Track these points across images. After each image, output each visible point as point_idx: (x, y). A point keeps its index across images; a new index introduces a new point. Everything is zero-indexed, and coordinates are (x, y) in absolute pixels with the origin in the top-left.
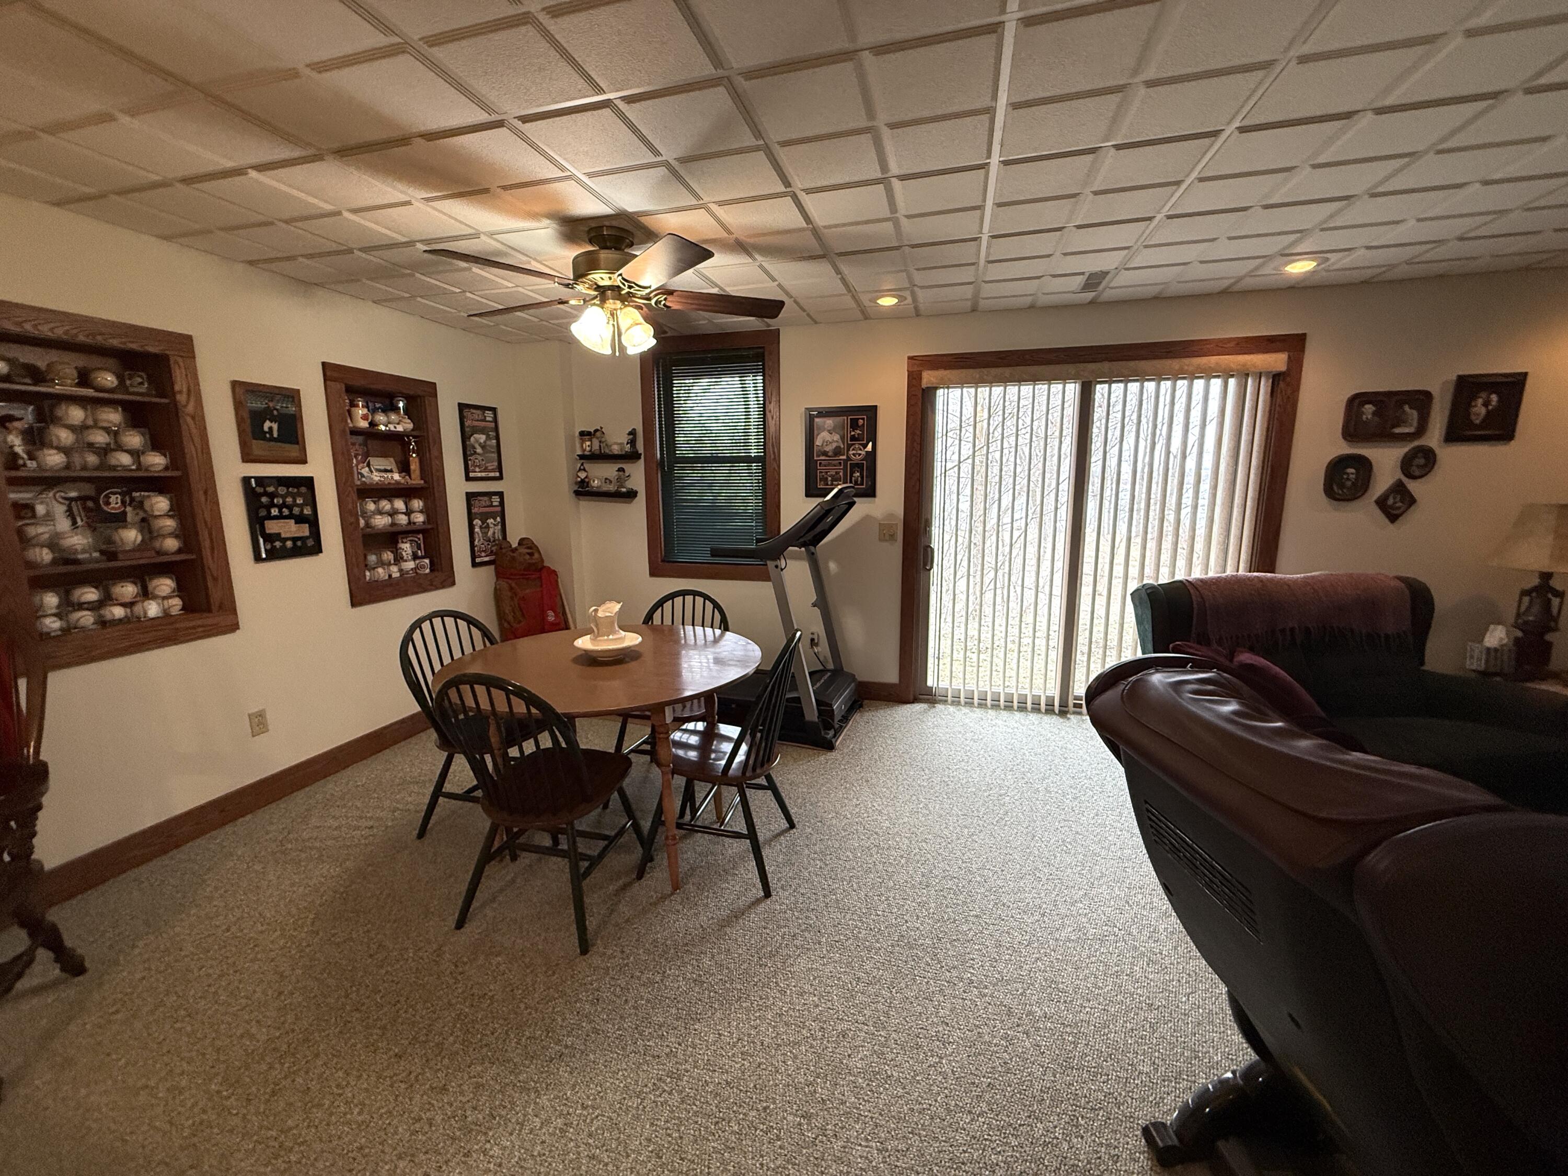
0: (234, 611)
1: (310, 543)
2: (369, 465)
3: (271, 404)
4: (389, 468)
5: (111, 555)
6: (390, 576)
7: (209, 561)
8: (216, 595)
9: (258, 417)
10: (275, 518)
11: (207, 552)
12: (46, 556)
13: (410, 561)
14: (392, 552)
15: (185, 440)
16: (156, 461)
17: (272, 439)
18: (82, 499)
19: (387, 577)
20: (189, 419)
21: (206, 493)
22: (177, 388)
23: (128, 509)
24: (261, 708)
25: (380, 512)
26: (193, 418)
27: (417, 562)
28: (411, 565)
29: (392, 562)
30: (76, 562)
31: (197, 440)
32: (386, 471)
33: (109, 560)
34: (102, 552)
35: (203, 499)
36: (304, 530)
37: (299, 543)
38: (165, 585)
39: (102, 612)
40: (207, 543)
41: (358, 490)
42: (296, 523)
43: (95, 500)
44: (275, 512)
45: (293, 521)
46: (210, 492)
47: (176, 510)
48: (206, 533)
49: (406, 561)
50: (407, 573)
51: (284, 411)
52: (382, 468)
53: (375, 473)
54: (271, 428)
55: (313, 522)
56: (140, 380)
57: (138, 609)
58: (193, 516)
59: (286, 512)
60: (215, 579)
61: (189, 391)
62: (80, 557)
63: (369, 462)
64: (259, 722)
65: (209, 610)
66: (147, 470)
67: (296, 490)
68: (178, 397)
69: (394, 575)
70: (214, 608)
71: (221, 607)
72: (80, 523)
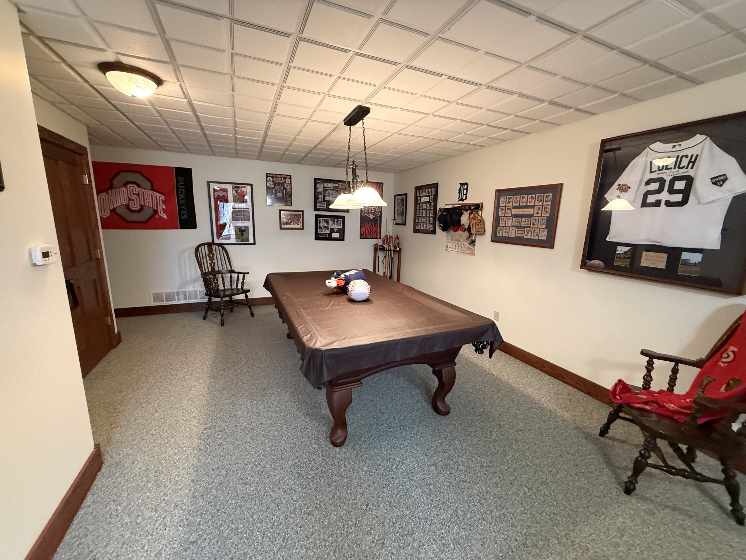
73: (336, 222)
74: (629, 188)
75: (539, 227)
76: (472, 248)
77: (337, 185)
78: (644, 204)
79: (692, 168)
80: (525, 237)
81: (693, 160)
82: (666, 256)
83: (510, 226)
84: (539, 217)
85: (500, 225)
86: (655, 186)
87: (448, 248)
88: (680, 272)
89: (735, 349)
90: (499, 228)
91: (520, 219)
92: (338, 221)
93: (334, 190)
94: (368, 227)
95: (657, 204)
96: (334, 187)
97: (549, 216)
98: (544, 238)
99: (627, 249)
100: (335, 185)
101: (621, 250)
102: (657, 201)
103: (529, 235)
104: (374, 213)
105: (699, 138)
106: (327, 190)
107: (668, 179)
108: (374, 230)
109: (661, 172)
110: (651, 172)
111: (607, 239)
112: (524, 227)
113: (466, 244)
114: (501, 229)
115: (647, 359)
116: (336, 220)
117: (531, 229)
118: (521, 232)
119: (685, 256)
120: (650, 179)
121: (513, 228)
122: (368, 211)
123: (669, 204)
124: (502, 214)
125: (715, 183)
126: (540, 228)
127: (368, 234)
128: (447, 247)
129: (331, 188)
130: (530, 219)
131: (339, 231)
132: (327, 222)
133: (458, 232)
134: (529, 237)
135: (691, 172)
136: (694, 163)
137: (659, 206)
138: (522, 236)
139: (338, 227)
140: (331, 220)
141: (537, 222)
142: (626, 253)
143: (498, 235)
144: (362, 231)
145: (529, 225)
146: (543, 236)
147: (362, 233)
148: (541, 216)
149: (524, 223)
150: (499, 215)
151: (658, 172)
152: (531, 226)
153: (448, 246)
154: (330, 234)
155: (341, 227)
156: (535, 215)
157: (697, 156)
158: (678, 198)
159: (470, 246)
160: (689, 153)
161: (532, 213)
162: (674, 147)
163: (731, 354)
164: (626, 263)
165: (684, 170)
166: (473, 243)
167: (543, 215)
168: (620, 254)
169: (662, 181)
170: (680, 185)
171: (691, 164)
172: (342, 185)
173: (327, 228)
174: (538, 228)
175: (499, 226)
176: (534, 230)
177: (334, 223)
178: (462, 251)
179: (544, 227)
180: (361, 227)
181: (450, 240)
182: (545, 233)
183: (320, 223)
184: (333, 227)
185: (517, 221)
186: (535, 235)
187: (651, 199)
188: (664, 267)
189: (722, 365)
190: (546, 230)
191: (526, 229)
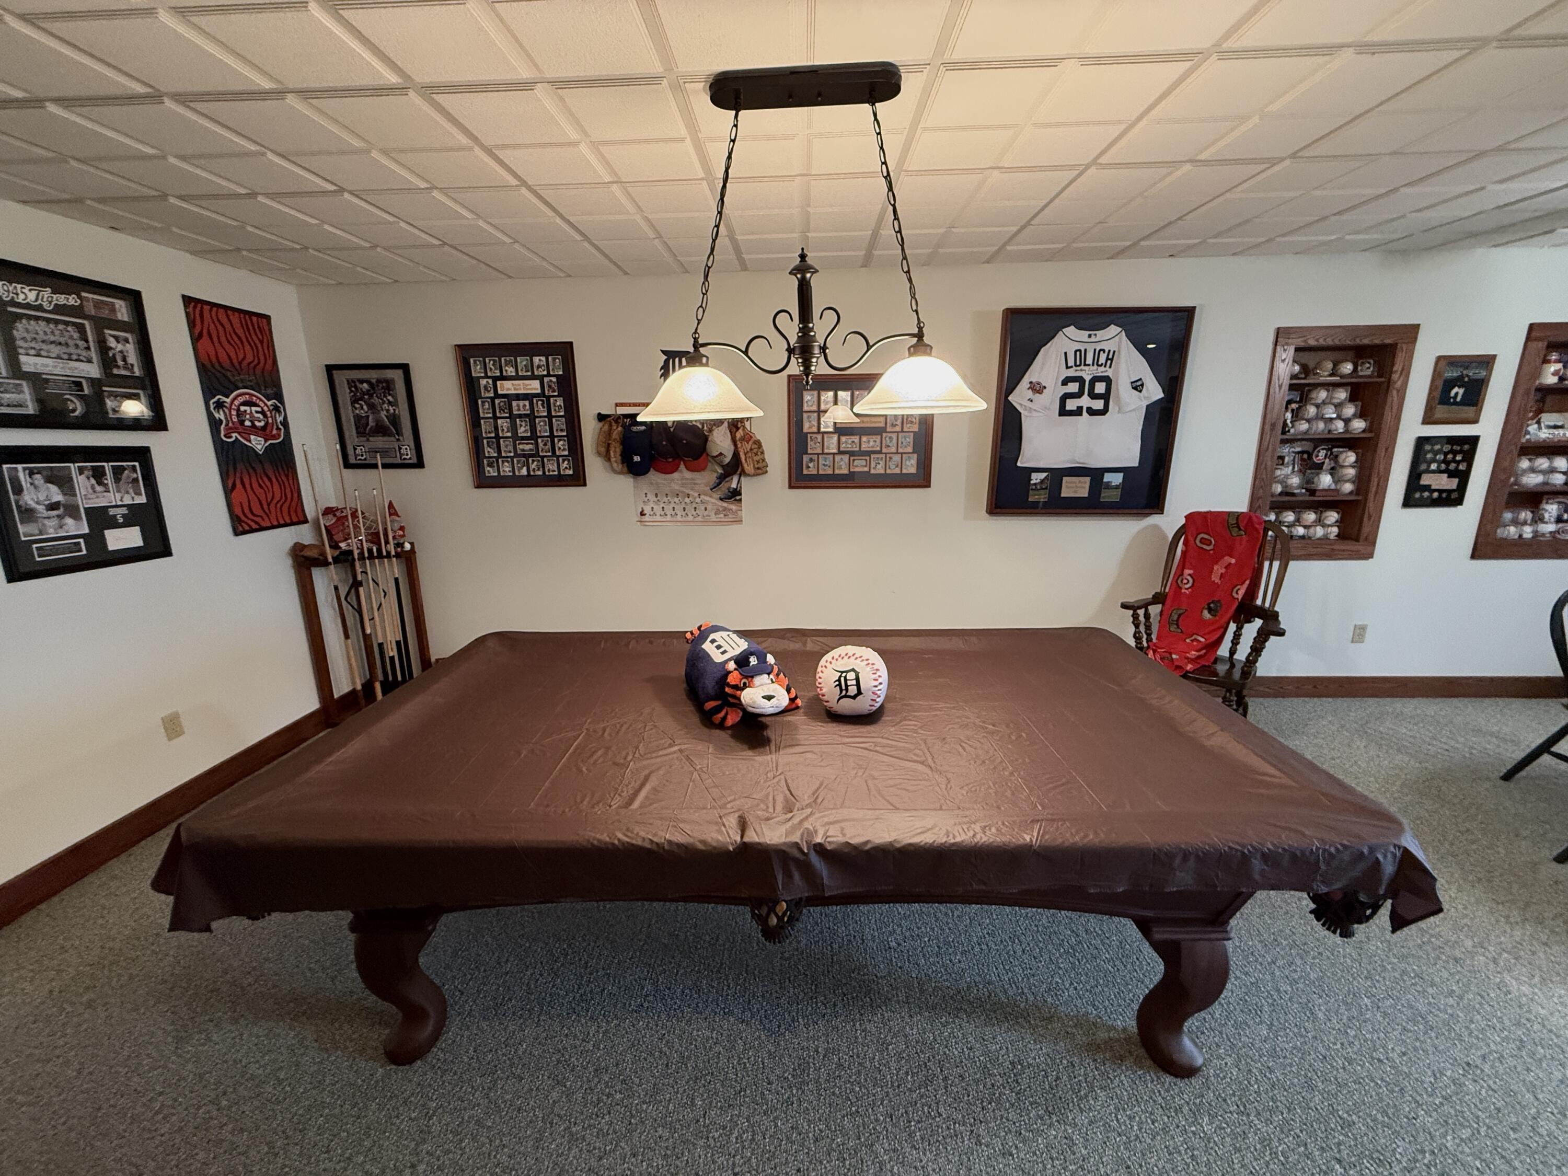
0: (1374, 544)
1: (1454, 496)
2: (1538, 422)
3: (1465, 372)
4: (1560, 424)
5: (1312, 492)
6: (1520, 536)
7: (1371, 505)
8: (1366, 530)
9: (1450, 384)
10: (1433, 472)
11: (1371, 496)
12: (1278, 488)
13: (1551, 523)
14: (1532, 512)
15: (1387, 408)
16: (1359, 425)
17: (1455, 403)
18: (1302, 452)
19: (1516, 537)
20: (1395, 392)
21: (1387, 449)
22: (1395, 369)
23: (1327, 460)
24: (1365, 623)
25: (1533, 470)
26: (1398, 391)
27: (1560, 525)
28: (1551, 527)
29: (1529, 522)
30: (1293, 495)
31: (1395, 408)
32: (1556, 427)
33: (1310, 495)
34: (1307, 490)
35: (1383, 454)
36: (1453, 484)
37: (1444, 495)
38: (1332, 516)
39: (1293, 530)
40: (1373, 489)
41: (1521, 448)
42: (1449, 477)
43: (1310, 455)
44: (1434, 466)
45: (1446, 475)
46: (1390, 450)
47: (1360, 464)
48: (1376, 480)
49: (1546, 523)
50: (1543, 535)
51: (1476, 377)
52: (1552, 424)
53: (1544, 430)
54: (1457, 394)
55: (1463, 478)
56: (1368, 365)
57: (1312, 530)
58: (1371, 468)
59: (1443, 466)
60: (1370, 517)
61: (1403, 369)
62: (1296, 491)
63: (1540, 419)
64: (1359, 634)
65: (1357, 540)
66: (1351, 433)
67: (1459, 448)
68: (1393, 376)
69: (1525, 536)
70: (1362, 538)
71: (1366, 539)
72: (1296, 469)
73: (109, 478)
74: (1045, 387)
75: (900, 450)
76: (734, 507)
77: (72, 300)
78: (1063, 412)
79: (1110, 367)
80: (873, 471)
81: (1110, 357)
82: (1088, 479)
83: (835, 451)
84: (898, 432)
85: (810, 451)
86: (1073, 387)
87: (646, 518)
88: (1104, 498)
89: (1191, 572)
90: (806, 458)
91: (858, 437)
92: (118, 472)
93: (57, 322)
94: (255, 485)
95: (1078, 412)
96: (59, 309)
97: (917, 430)
98: (913, 470)
99: (1044, 475)
100: (61, 299)
101: (1036, 478)
102: (1078, 407)
103: (879, 466)
104: (264, 428)
105: (1113, 330)
106: (19, 317)
107: (1088, 378)
108: (277, 497)
109: (1078, 368)
110: (1067, 367)
111: (1019, 464)
112: (868, 453)
113: (713, 501)
114: (811, 460)
115: (1131, 612)
116: (108, 466)
117: (884, 456)
118: (864, 463)
119: (1108, 477)
120: (1067, 377)
121: (843, 456)
122: (242, 422)
123: (1092, 412)
124: (810, 427)
125: (1135, 388)
126: (902, 454)
127: (260, 513)
128: (642, 514)
129: (40, 308)
130: (879, 437)
131: (134, 516)
132: (64, 483)
133: (676, 475)
134: (882, 472)
135: (1109, 373)
136: (1112, 360)
137: (1081, 414)
138: (866, 469)
139: (128, 501)
140: (81, 471)
141: (894, 441)
142: (1042, 481)
143: (805, 472)
144: (235, 502)
145: (878, 449)
146: (911, 466)
147: (238, 511)
148: (902, 431)
149: (867, 445)
150: (805, 430)
151: (1075, 368)
152: (884, 450)
153: (647, 510)
154: (95, 538)
155: (142, 499)
156: (889, 429)
157: (1114, 352)
158: (1099, 405)
159: (725, 505)
160: (1106, 346)
161: (882, 425)
162: (1090, 336)
163: (1189, 578)
164: (1042, 497)
165: (1102, 369)
166: (734, 495)
167: (905, 429)
168: (1035, 484)
169: (1080, 380)
170: (1100, 388)
171: (1109, 362)
172: (97, 304)
173: (72, 511)
174: (897, 453)
175: (807, 453)
176: (891, 458)
177: (100, 483)
178: (700, 519)
179: (911, 451)
180: (228, 491)
181: (651, 497)
182: (914, 461)
183: (18, 490)
184: (103, 503)
185: (850, 441)
186: (893, 467)
187: (1071, 405)
188: (1086, 495)
189: (1187, 592)
190: (915, 456)
191: (872, 456)
